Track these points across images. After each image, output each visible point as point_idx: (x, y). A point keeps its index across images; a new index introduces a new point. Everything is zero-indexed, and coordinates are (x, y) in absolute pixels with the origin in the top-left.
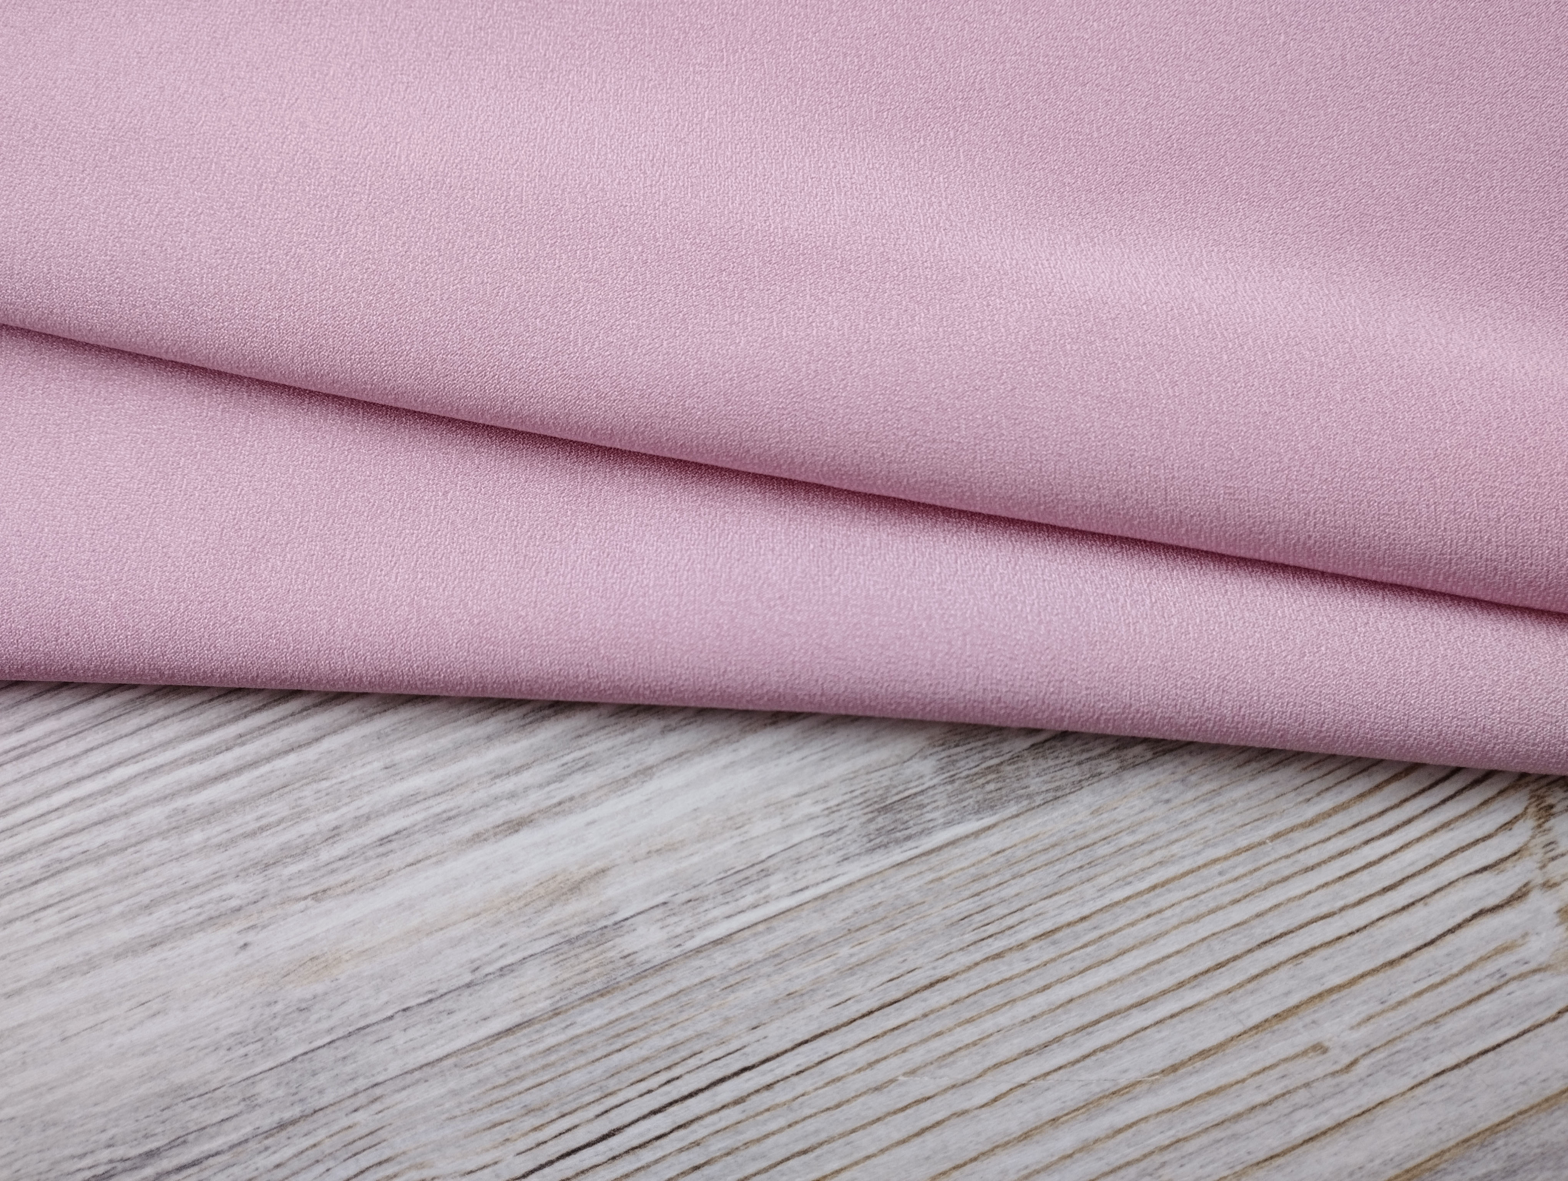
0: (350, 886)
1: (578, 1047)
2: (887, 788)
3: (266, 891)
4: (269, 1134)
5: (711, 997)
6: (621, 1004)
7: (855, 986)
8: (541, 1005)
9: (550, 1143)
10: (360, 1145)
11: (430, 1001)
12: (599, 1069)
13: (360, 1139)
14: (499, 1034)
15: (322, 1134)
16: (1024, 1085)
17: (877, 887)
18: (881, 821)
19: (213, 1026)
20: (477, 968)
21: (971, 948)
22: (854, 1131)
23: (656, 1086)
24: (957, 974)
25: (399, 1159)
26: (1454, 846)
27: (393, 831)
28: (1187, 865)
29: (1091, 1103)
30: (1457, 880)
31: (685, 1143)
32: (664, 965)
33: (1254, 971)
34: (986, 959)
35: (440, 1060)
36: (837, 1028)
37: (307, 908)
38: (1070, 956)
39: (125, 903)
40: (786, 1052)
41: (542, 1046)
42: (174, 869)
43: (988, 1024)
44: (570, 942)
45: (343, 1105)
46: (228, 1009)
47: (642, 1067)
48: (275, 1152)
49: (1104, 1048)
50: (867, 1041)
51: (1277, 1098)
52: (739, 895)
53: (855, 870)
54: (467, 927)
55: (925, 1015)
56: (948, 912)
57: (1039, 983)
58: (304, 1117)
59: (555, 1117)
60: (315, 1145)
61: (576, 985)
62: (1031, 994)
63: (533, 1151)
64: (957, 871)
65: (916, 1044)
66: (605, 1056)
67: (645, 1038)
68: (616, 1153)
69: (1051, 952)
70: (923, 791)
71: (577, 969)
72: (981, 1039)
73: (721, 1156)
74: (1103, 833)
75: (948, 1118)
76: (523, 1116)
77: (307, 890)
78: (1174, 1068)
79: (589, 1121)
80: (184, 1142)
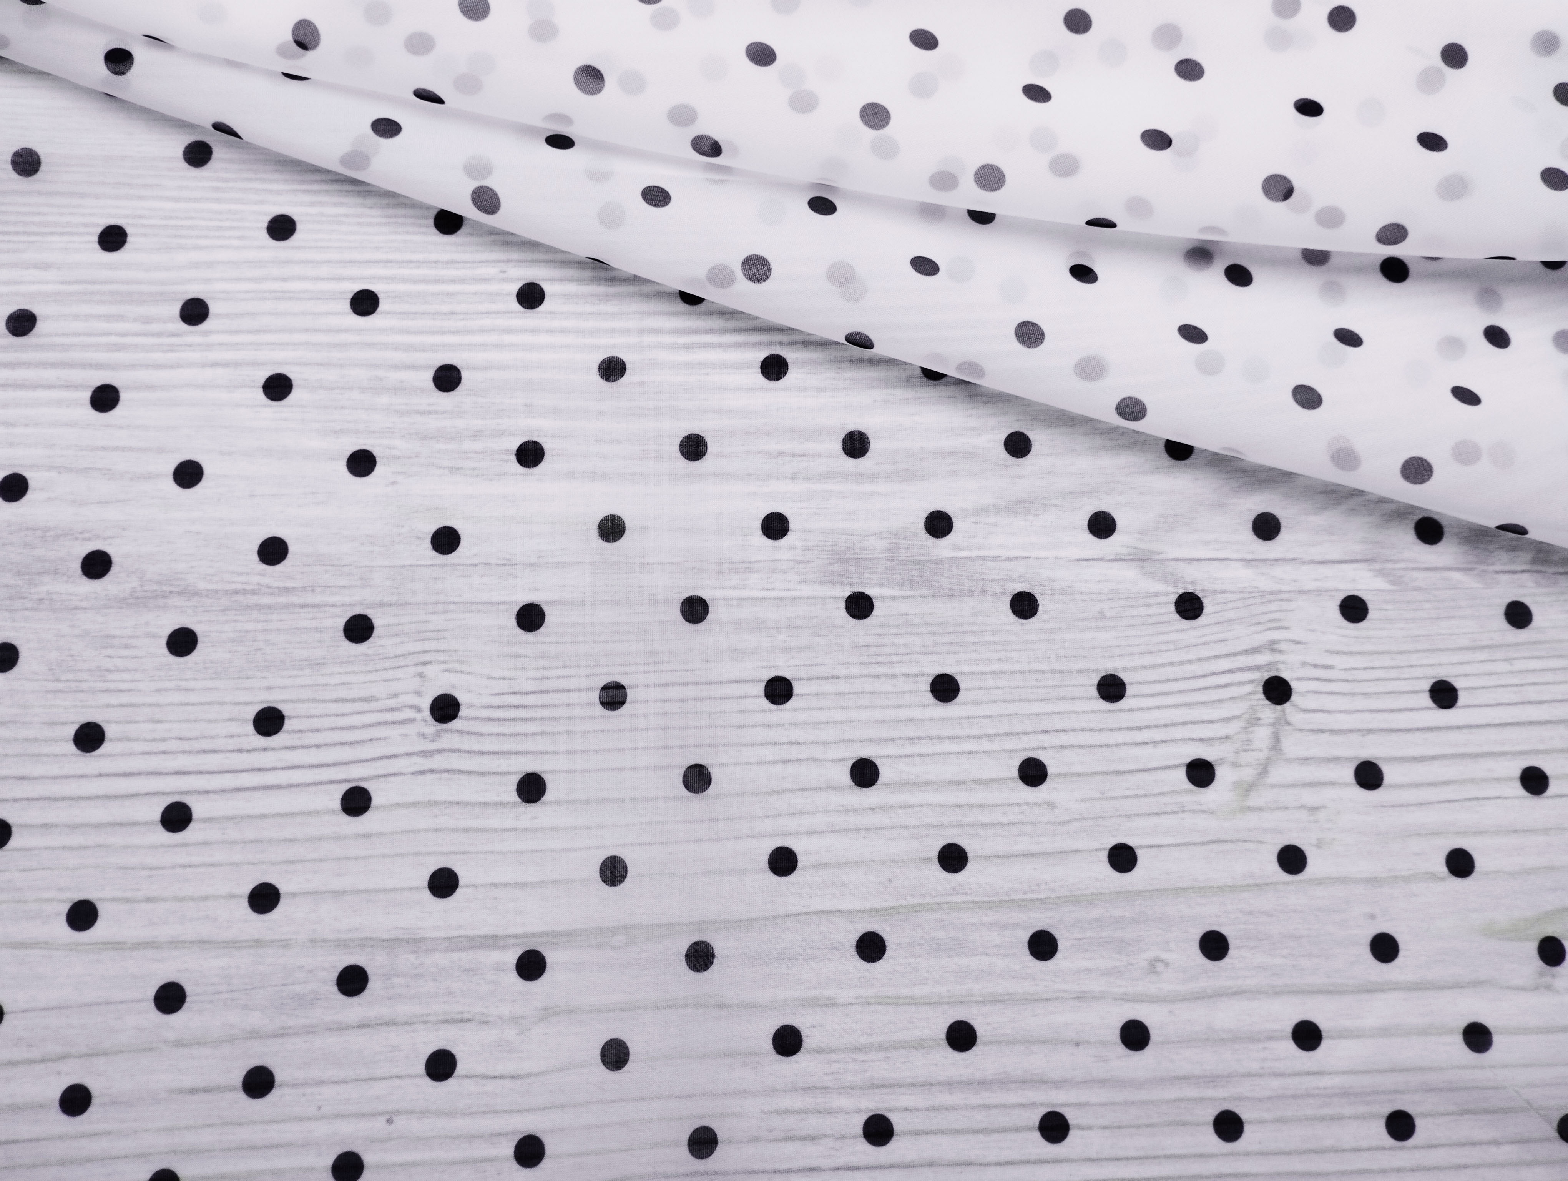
0: (478, 472)
1: (590, 629)
2: (849, 548)
3: (420, 453)
9: (551, 680)
10: (428, 635)
11: (504, 565)
13: (431, 631)
18: (836, 567)
19: (357, 525)
20: (543, 557)
21: (863, 665)
24: (847, 677)
25: (451, 653)
26: (1188, 719)
28: (1018, 667)
30: (1180, 740)
34: (869, 676)
35: (498, 603)
37: (443, 475)
40: (722, 682)
43: (855, 715)
44: (607, 563)
45: (426, 607)
46: (371, 518)
47: (626, 656)
49: (920, 755)
51: (1013, 823)
52: (727, 576)
53: (807, 590)
54: (543, 528)
55: (816, 694)
56: (857, 639)
57: (896, 702)
58: (398, 604)
59: (559, 665)
60: (398, 624)
61: (603, 591)
63: (539, 680)
66: (606, 642)
67: (635, 640)
69: (911, 687)
70: (871, 559)
71: (608, 582)
72: (846, 722)
73: (656, 729)
74: (975, 628)
75: (807, 760)
76: (538, 657)
77: (447, 463)
78: (958, 783)
79: (580, 676)
80: (313, 591)
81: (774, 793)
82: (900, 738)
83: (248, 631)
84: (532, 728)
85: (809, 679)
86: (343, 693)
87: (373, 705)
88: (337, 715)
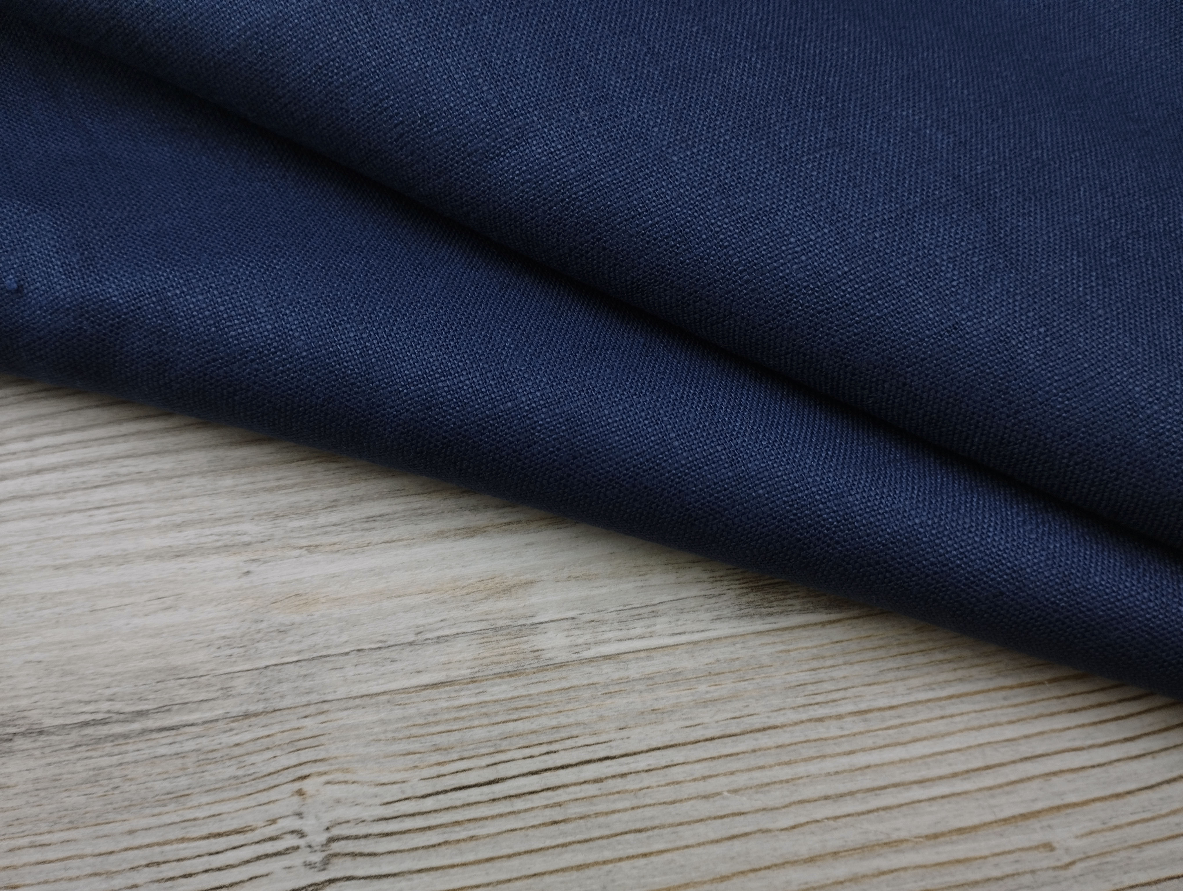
0: (337, 547)
1: (484, 710)
3: (272, 535)
4: (235, 719)
5: (593, 697)
6: (524, 686)
7: (705, 715)
8: (463, 672)
9: (447, 777)
10: (303, 743)
11: (380, 648)
12: (497, 731)
13: (305, 739)
14: (427, 686)
15: (276, 728)
16: (818, 821)
17: (738, 646)
18: (752, 597)
19: (211, 627)
20: (420, 633)
21: (801, 709)
22: (681, 824)
23: (538, 754)
24: (785, 726)
25: (330, 761)
27: (378, 514)
28: (980, 686)
29: (867, 847)
31: (551, 802)
32: (562, 665)
33: (1013, 778)
34: (810, 720)
35: (378, 694)
36: (684, 744)
37: (300, 556)
38: (875, 733)
39: (162, 519)
40: (642, 752)
41: (457, 703)
42: (205, 502)
43: (801, 769)
44: (495, 630)
45: (297, 710)
46: (225, 618)
47: (530, 737)
48: (237, 734)
49: (885, 809)
50: (706, 759)
51: (1008, 876)
52: (631, 626)
53: (724, 629)
54: (419, 599)
55: (754, 751)
56: (789, 678)
57: (846, 747)
58: (265, 713)
59: (456, 758)
60: (268, 736)
61: (492, 663)
62: (839, 754)
63: (435, 780)
64: (802, 648)
65: (742, 771)
66: (504, 722)
67: (537, 716)
68: (498, 797)
69: (861, 727)
71: (496, 652)
72: (793, 779)
73: (576, 819)
74: (922, 646)
75: (755, 832)
76: (431, 751)
77: (304, 542)
78: (936, 836)
79: (481, 768)
80: (169, 710)
81: (723, 878)
82: (857, 792)
83: (101, 768)
84: (434, 838)
85: (743, 733)
86: (215, 828)
87: (250, 837)
88: (211, 854)
